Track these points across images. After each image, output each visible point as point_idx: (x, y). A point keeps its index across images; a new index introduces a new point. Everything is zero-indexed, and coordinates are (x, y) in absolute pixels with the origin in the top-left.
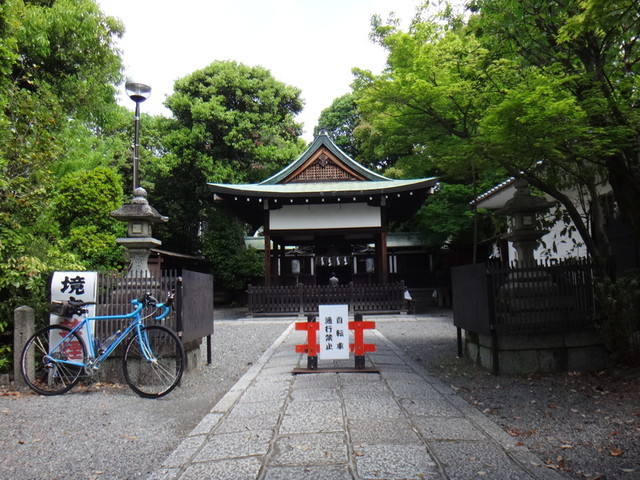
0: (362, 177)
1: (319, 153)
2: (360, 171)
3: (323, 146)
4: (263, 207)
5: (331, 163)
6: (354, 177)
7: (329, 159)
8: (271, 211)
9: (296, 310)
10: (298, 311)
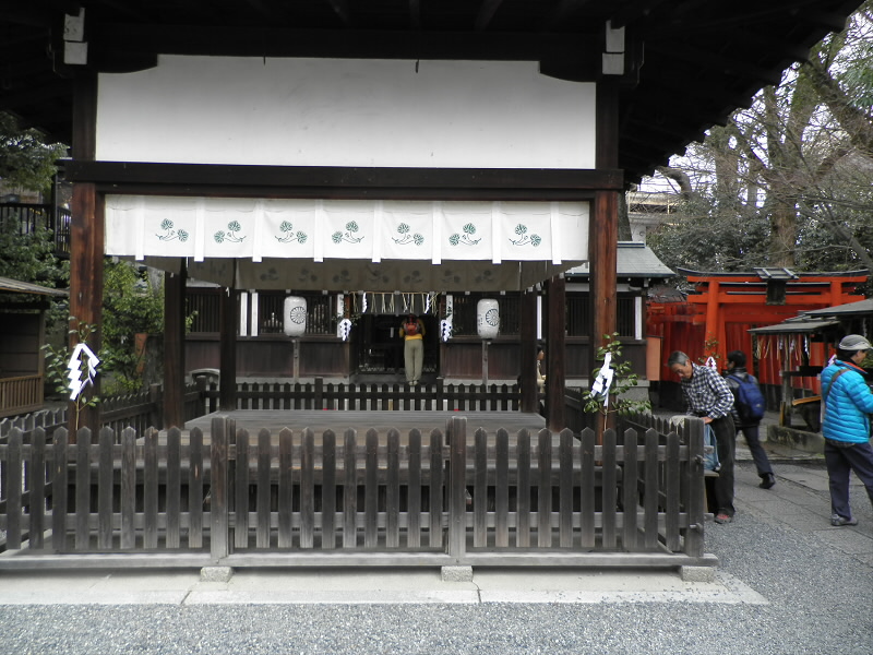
8: (104, 80)
9: (195, 542)
10: (206, 546)
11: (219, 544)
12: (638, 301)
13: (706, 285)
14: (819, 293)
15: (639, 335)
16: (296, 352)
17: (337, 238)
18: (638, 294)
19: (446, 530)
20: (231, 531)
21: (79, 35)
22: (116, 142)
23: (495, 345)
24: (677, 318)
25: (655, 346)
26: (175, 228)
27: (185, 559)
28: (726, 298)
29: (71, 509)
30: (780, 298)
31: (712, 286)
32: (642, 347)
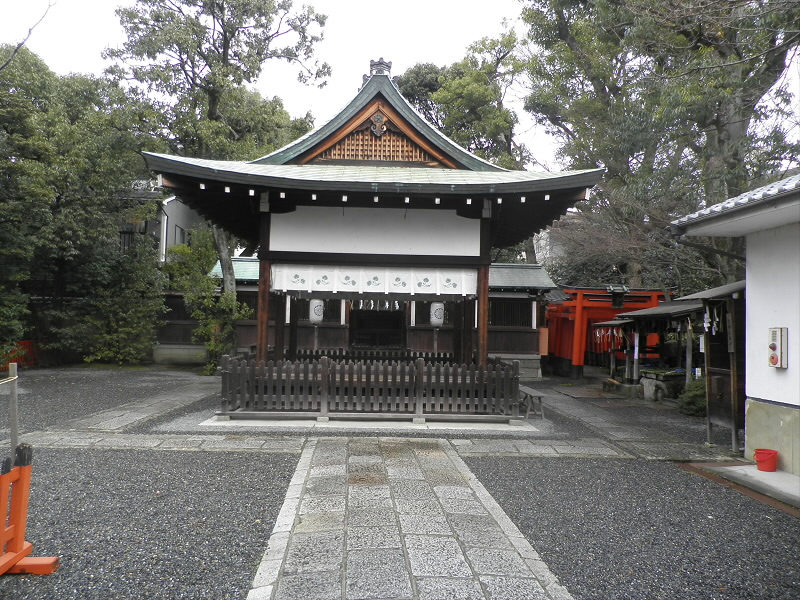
0: (449, 161)
1: (372, 109)
2: (448, 150)
3: (379, 96)
4: (257, 206)
5: (393, 131)
6: (434, 159)
7: (389, 122)
8: (273, 215)
9: (314, 407)
10: (318, 410)
11: (324, 408)
12: (534, 304)
13: (575, 294)
14: (645, 301)
15: (534, 326)
16: (316, 334)
17: (369, 283)
18: (534, 299)
19: (415, 404)
20: (329, 403)
21: (267, 200)
22: (277, 244)
23: (442, 331)
24: (563, 315)
25: (545, 333)
26: (300, 278)
27: (310, 414)
28: (587, 304)
29: (266, 393)
30: (620, 304)
31: (579, 296)
32: (536, 333)
